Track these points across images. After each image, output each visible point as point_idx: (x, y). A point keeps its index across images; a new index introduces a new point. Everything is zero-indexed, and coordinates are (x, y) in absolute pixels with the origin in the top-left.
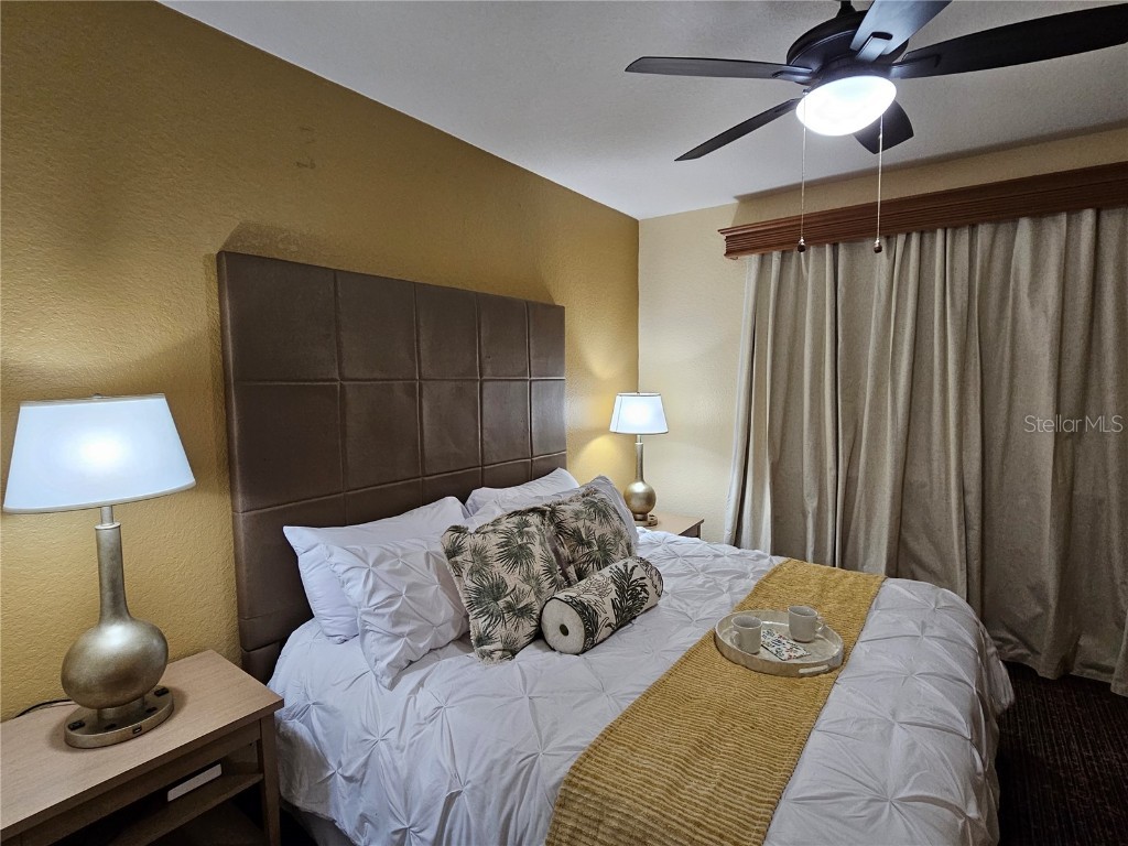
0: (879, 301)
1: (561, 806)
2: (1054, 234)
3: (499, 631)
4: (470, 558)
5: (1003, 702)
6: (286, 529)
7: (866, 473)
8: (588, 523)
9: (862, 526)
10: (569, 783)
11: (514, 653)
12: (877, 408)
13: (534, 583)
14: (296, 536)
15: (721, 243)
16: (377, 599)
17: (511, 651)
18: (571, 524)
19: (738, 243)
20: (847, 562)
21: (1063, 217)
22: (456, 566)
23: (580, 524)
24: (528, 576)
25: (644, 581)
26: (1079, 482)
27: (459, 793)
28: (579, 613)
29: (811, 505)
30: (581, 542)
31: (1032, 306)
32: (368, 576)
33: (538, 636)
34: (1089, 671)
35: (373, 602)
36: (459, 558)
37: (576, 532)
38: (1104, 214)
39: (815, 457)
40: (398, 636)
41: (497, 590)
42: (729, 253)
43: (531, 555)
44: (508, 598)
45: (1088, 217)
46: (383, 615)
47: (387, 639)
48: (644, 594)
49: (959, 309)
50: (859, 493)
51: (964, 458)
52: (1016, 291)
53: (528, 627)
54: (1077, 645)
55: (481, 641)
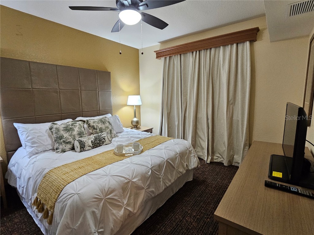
0: (190, 70)
1: (44, 178)
2: (228, 51)
3: (61, 147)
4: (55, 130)
5: (192, 167)
6: (14, 124)
7: (188, 115)
8: (97, 124)
9: (188, 128)
10: (47, 173)
11: (64, 152)
12: (190, 98)
13: (72, 136)
14: (16, 125)
15: (155, 55)
16: (29, 138)
17: (63, 151)
18: (92, 124)
19: (159, 55)
20: (185, 138)
21: (230, 46)
22: (52, 132)
23: (95, 124)
24: (71, 135)
25: (105, 137)
26: (234, 115)
27: (31, 177)
28: (79, 143)
29: (176, 123)
30: (94, 128)
31: (223, 70)
32: (27, 133)
33: (73, 149)
34: (236, 164)
35: (27, 139)
36: (52, 130)
37: (93, 126)
38: (239, 45)
39: (177, 111)
40: (33, 147)
41: (61, 137)
42: (157, 57)
43: (74, 130)
44: (64, 140)
45: (235, 45)
46: (29, 142)
47: (30, 147)
48: (104, 140)
49: (207, 71)
50: (187, 120)
51: (208, 110)
52: (220, 66)
53: (69, 146)
54: (233, 157)
55: (57, 149)
